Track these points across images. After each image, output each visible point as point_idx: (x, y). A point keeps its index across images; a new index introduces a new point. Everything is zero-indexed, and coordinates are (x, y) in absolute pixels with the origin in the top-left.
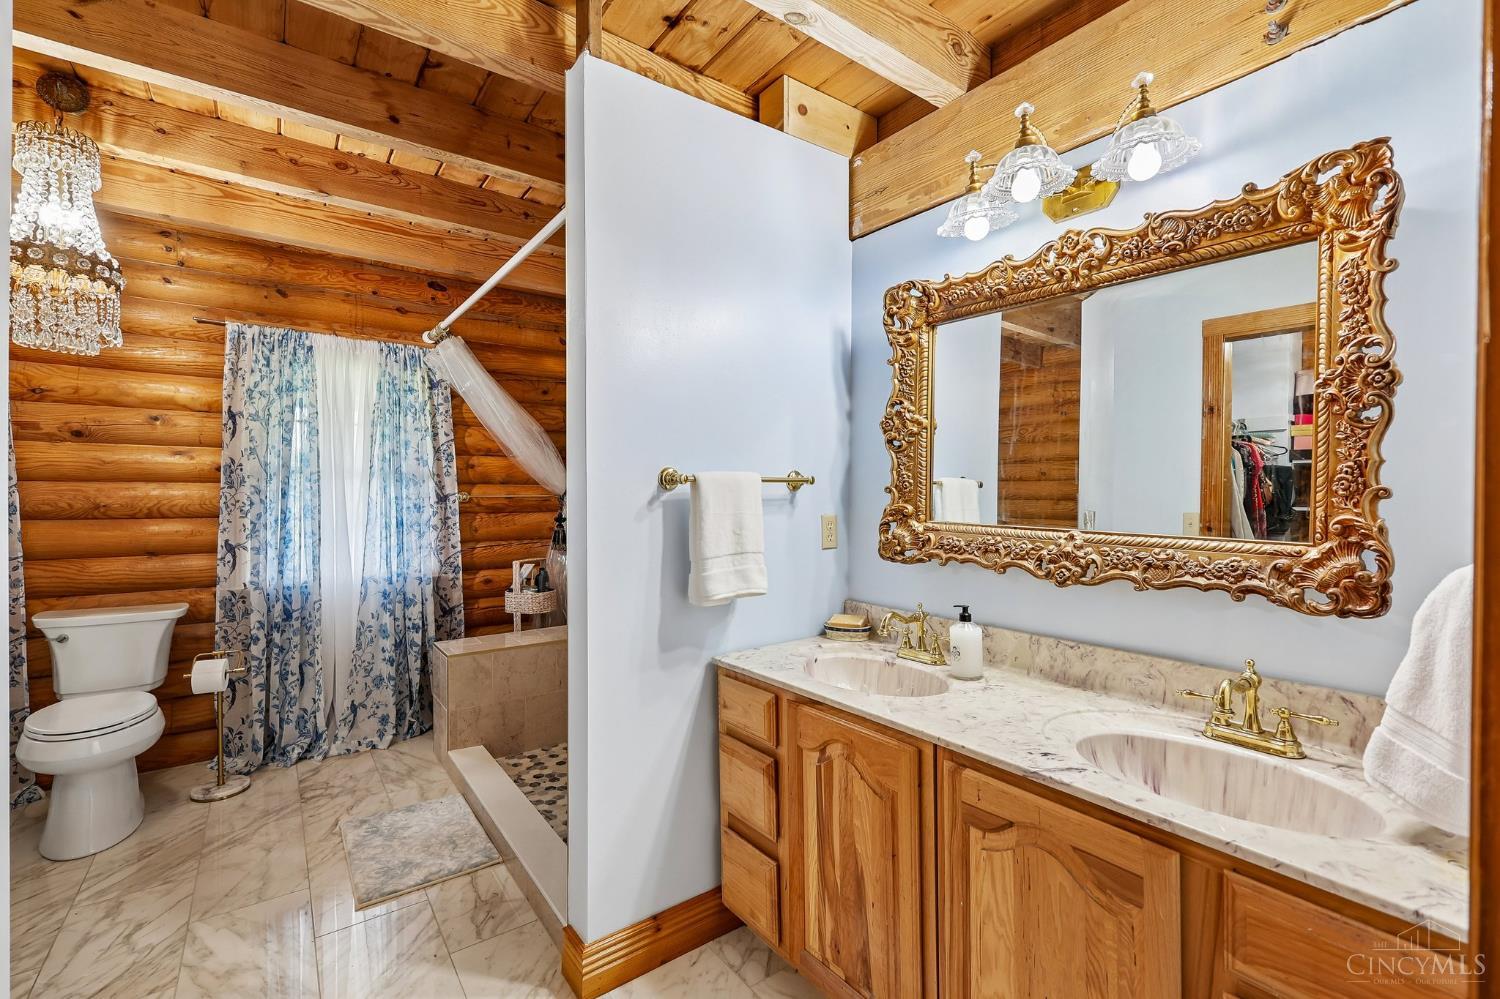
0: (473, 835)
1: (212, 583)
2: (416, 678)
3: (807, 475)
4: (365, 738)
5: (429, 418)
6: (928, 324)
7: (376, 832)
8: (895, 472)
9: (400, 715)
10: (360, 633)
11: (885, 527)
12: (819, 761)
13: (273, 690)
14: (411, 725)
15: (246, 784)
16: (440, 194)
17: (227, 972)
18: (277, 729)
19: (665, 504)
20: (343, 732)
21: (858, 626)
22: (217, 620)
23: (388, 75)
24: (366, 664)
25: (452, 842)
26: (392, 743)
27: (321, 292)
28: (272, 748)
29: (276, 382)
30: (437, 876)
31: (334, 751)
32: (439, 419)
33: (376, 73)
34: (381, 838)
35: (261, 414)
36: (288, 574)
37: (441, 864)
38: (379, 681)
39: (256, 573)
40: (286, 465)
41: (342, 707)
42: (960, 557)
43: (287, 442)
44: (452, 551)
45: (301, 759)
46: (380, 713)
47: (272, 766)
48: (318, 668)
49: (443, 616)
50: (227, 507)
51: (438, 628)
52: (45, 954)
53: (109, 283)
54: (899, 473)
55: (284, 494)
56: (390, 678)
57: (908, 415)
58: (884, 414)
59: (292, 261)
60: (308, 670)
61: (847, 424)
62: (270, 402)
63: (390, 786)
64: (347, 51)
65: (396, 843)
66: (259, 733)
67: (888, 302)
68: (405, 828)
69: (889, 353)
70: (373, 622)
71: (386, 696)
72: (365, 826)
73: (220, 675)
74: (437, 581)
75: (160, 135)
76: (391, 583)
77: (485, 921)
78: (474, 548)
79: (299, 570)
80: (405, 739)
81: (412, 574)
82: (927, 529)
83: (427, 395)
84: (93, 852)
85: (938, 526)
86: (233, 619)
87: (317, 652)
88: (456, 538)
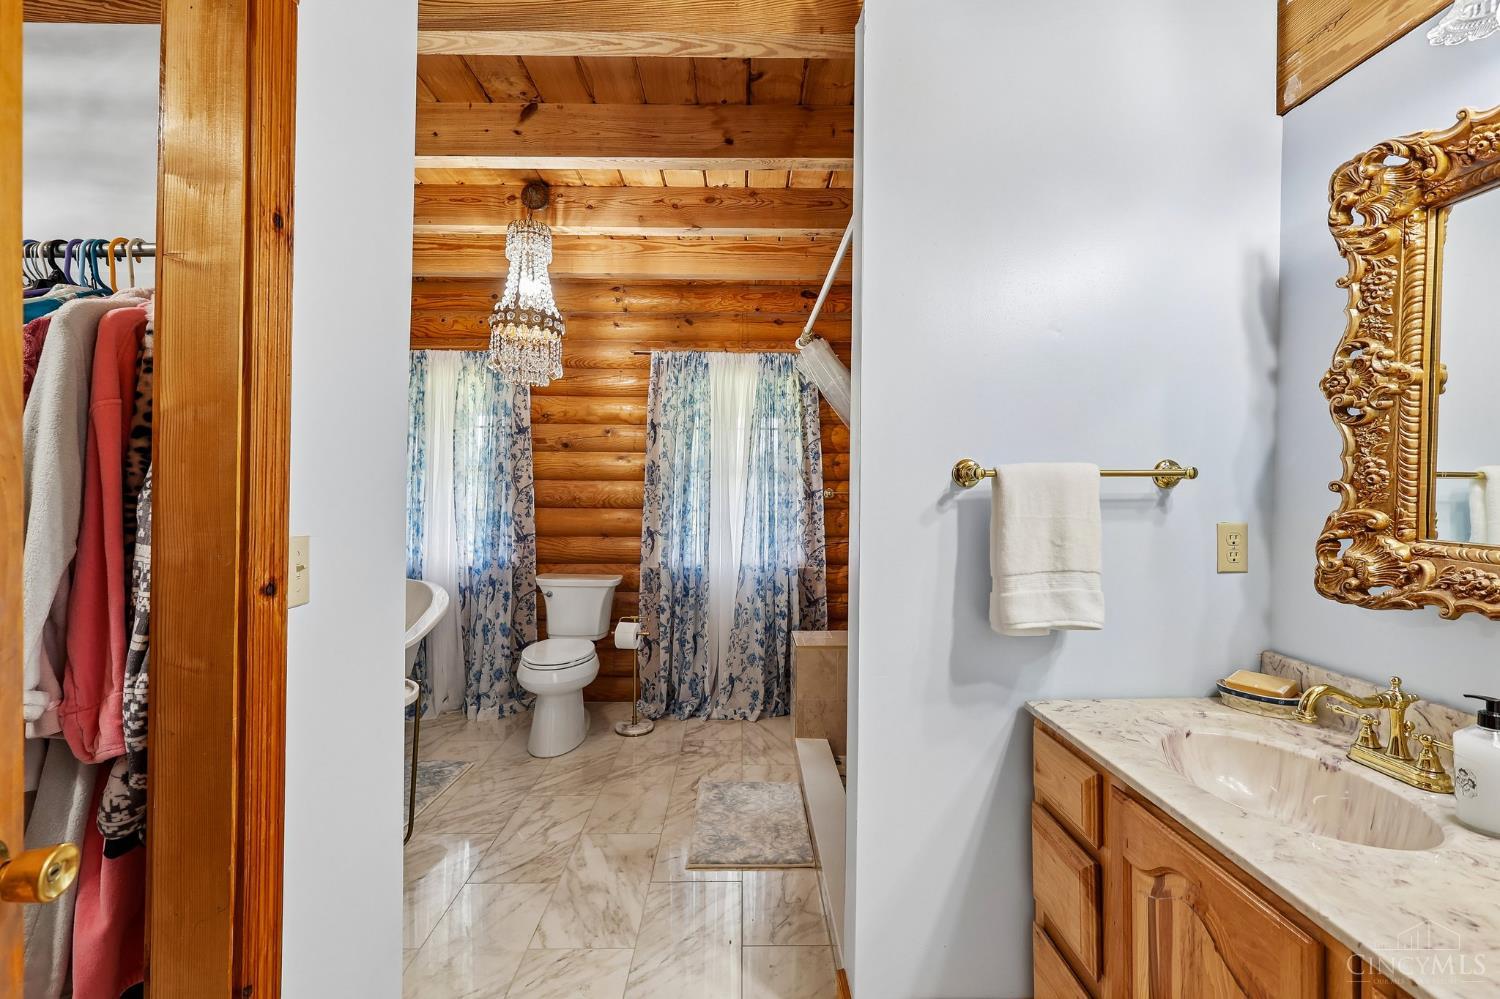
0: (796, 829)
1: (637, 562)
2: (782, 663)
3: (1185, 465)
4: (740, 709)
5: (799, 419)
6: (1426, 208)
7: (721, 799)
8: (1349, 459)
9: (768, 693)
10: (737, 614)
11: (1328, 546)
12: (1154, 892)
13: (674, 654)
14: (777, 703)
15: (650, 728)
16: (791, 204)
17: (589, 886)
18: (676, 686)
19: (960, 504)
20: (723, 699)
21: (1278, 695)
22: (641, 591)
23: (724, 102)
24: (742, 642)
25: (776, 829)
26: (759, 718)
27: (716, 315)
28: (672, 704)
29: (682, 398)
30: (754, 860)
31: (714, 715)
32: (808, 419)
33: (715, 104)
34: (722, 806)
35: (671, 424)
36: (687, 557)
37: (761, 849)
38: (752, 659)
39: (665, 556)
40: (687, 466)
41: (723, 677)
42: (1490, 608)
43: (689, 446)
44: (818, 545)
45: (692, 715)
46: (753, 688)
47: (672, 716)
48: (706, 639)
49: (808, 607)
50: (649, 500)
51: (803, 617)
52: (502, 825)
53: (552, 329)
54: (1358, 461)
55: (685, 490)
56: (761, 658)
57: (1377, 364)
58: (1330, 365)
59: (696, 294)
60: (699, 640)
61: (1270, 390)
62: (678, 414)
63: (747, 758)
64: (687, 91)
65: (732, 815)
66: (663, 687)
67: (1336, 188)
68: (745, 802)
69: (1342, 268)
70: (748, 605)
71: (756, 673)
72: (716, 791)
73: (632, 636)
74: (803, 574)
75: (589, 211)
76: (763, 571)
77: (782, 925)
78: (838, 544)
79: (694, 557)
80: (771, 717)
81: (781, 565)
82: (1416, 554)
83: (798, 397)
84: (552, 755)
85: (1444, 550)
86: (650, 591)
87: (706, 626)
88: (821, 533)
